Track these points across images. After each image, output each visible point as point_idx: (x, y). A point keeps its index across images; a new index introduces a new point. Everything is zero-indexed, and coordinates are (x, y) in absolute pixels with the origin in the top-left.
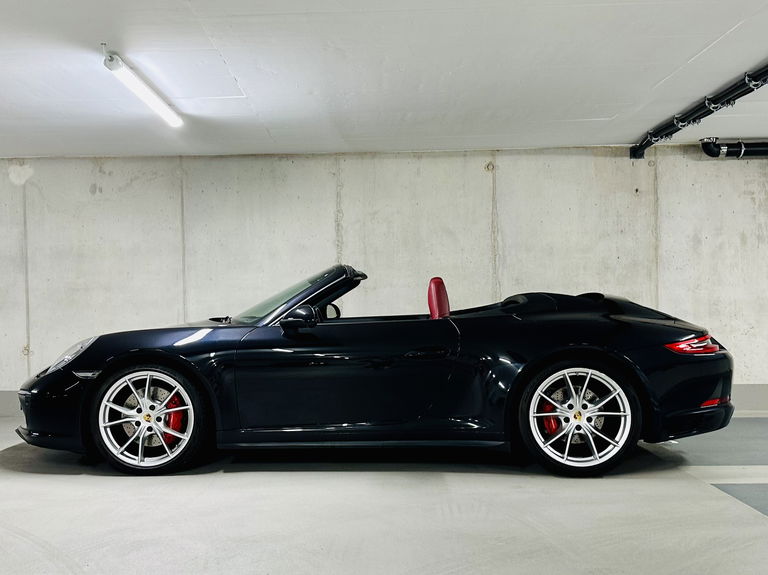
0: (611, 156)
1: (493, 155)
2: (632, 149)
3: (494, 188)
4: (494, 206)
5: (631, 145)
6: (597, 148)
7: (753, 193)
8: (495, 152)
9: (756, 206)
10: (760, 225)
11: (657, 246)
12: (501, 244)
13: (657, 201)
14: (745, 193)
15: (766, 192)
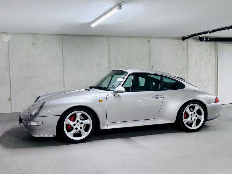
0: (177, 40)
1: (150, 38)
3: (150, 48)
4: (150, 53)
5: (182, 37)
6: (174, 37)
9: (208, 54)
10: (209, 59)
11: (188, 64)
12: (152, 63)
13: (188, 52)
14: (206, 50)
15: (211, 50)
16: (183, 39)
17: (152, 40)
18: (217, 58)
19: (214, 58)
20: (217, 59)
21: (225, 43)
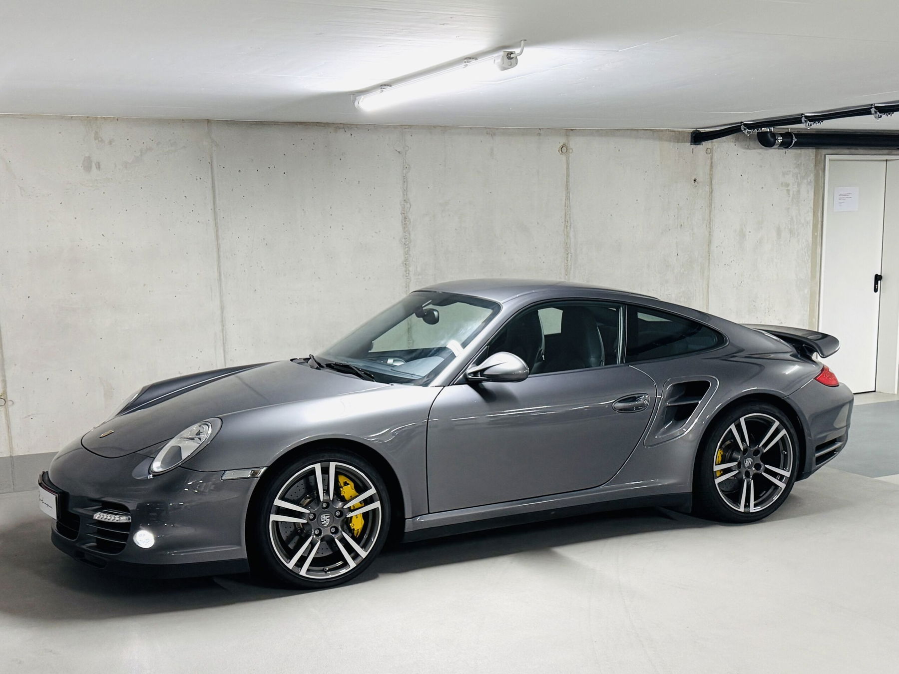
0: (675, 142)
1: (567, 135)
2: (691, 133)
3: (568, 175)
4: (568, 198)
5: (692, 130)
6: (662, 131)
7: (788, 185)
8: (569, 132)
9: (790, 199)
10: (792, 219)
11: (710, 242)
12: (573, 240)
13: (711, 193)
14: (782, 183)
15: (799, 185)
16: (698, 137)
17: (576, 143)
18: (820, 214)
19: (811, 214)
20: (820, 219)
21: (853, 151)
